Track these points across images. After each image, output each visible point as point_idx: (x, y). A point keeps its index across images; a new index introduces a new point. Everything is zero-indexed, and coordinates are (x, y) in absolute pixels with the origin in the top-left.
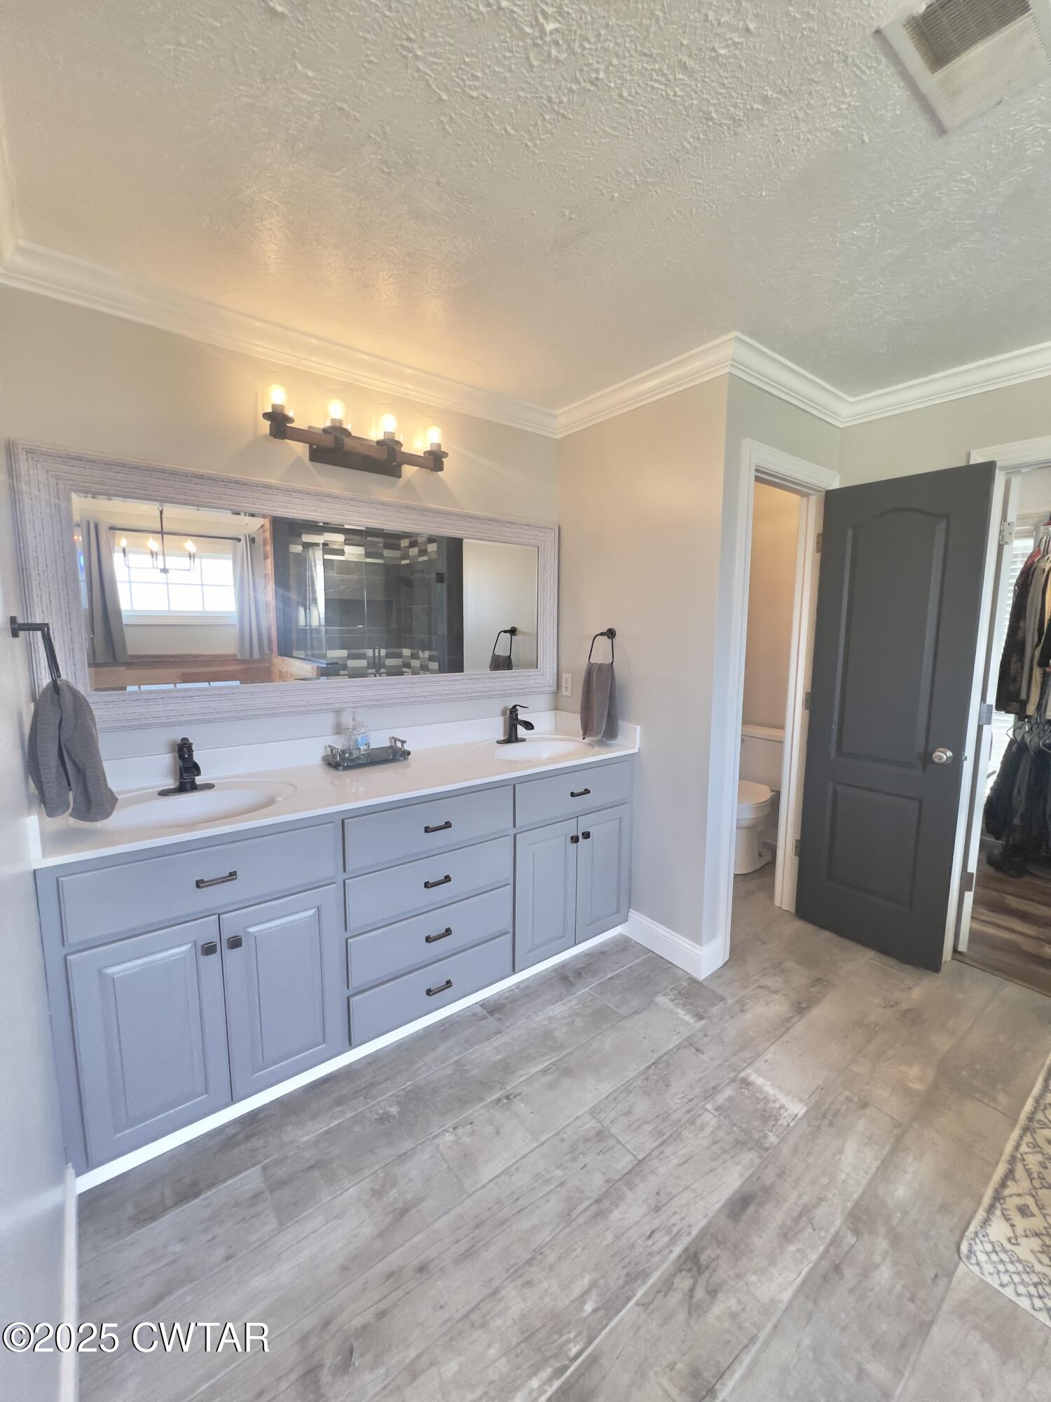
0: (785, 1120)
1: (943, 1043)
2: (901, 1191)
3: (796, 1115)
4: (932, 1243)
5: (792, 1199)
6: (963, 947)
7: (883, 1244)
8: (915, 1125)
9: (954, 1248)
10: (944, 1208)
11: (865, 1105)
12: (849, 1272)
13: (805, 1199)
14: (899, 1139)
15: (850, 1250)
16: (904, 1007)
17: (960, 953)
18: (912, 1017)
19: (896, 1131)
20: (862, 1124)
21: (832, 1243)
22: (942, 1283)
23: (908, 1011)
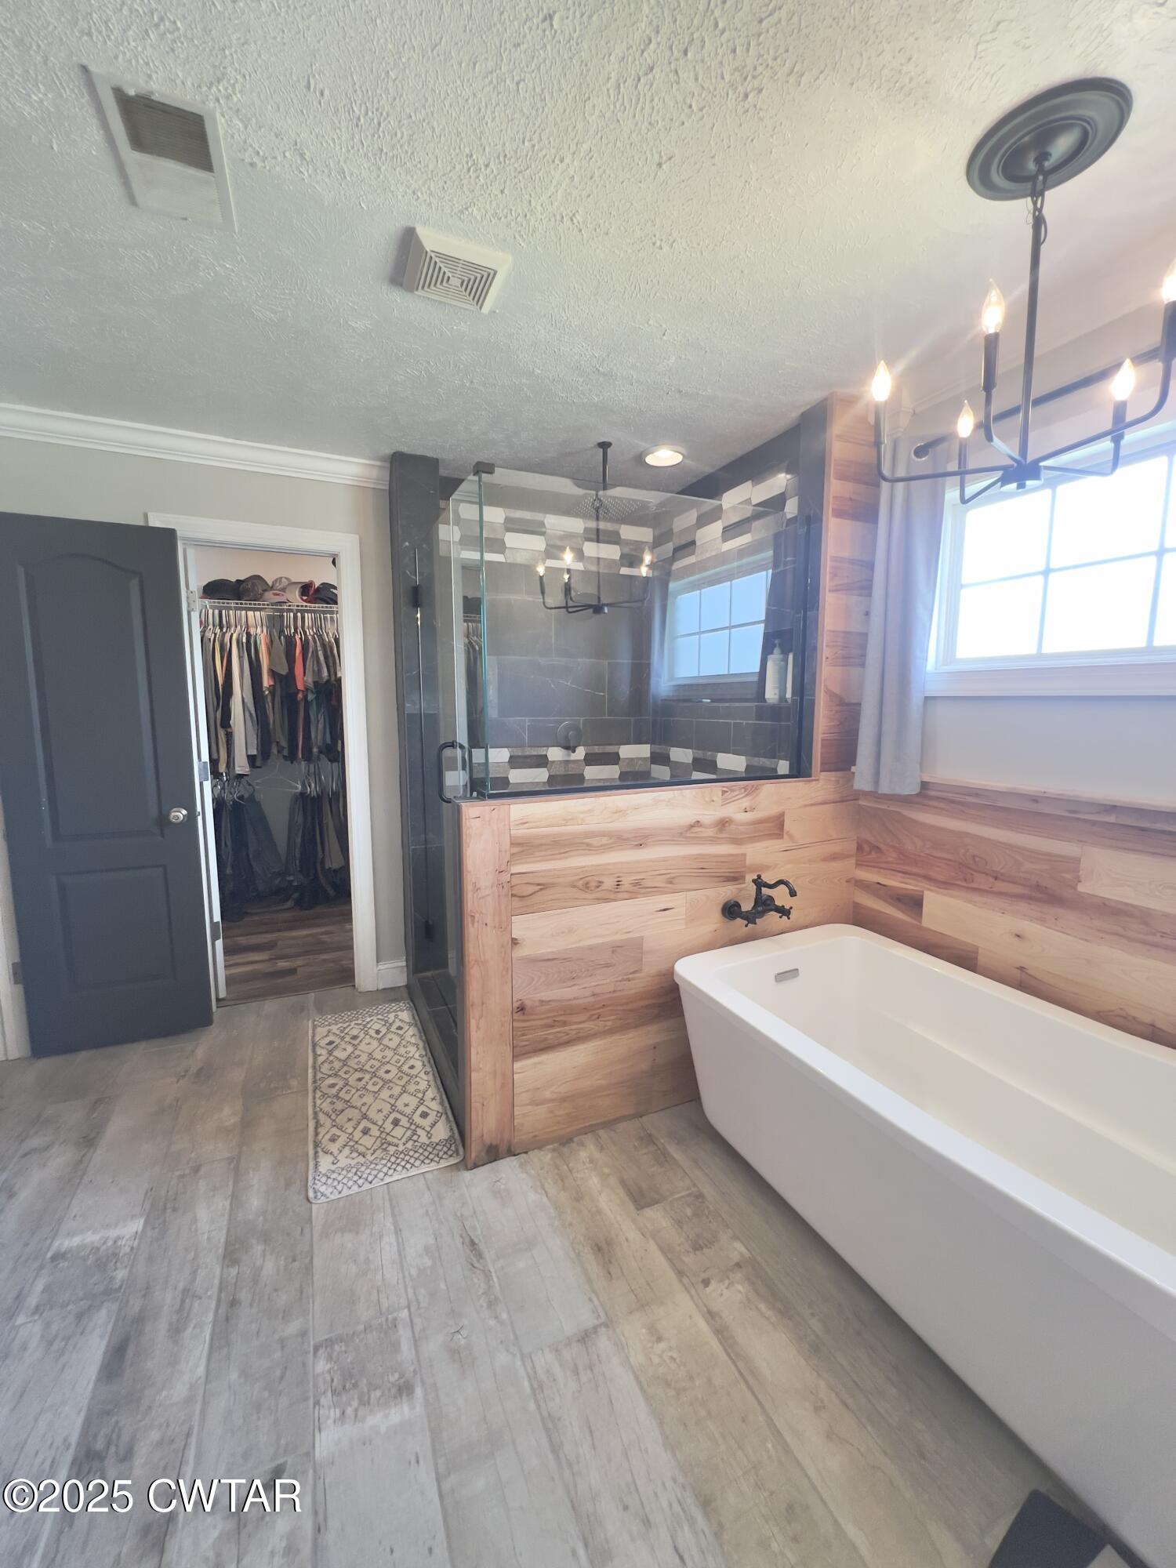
0: (127, 1247)
1: (237, 1075)
2: (255, 1201)
3: (136, 1233)
4: (291, 1213)
5: (167, 1299)
6: (222, 994)
7: (258, 1248)
8: (244, 1148)
9: (305, 1201)
10: (287, 1186)
11: (196, 1169)
12: (244, 1296)
13: (181, 1286)
14: (237, 1170)
15: (237, 1281)
16: (194, 1070)
17: (223, 999)
18: (204, 1074)
19: (232, 1166)
20: (203, 1185)
21: (220, 1290)
22: (307, 1230)
23: (200, 1070)
